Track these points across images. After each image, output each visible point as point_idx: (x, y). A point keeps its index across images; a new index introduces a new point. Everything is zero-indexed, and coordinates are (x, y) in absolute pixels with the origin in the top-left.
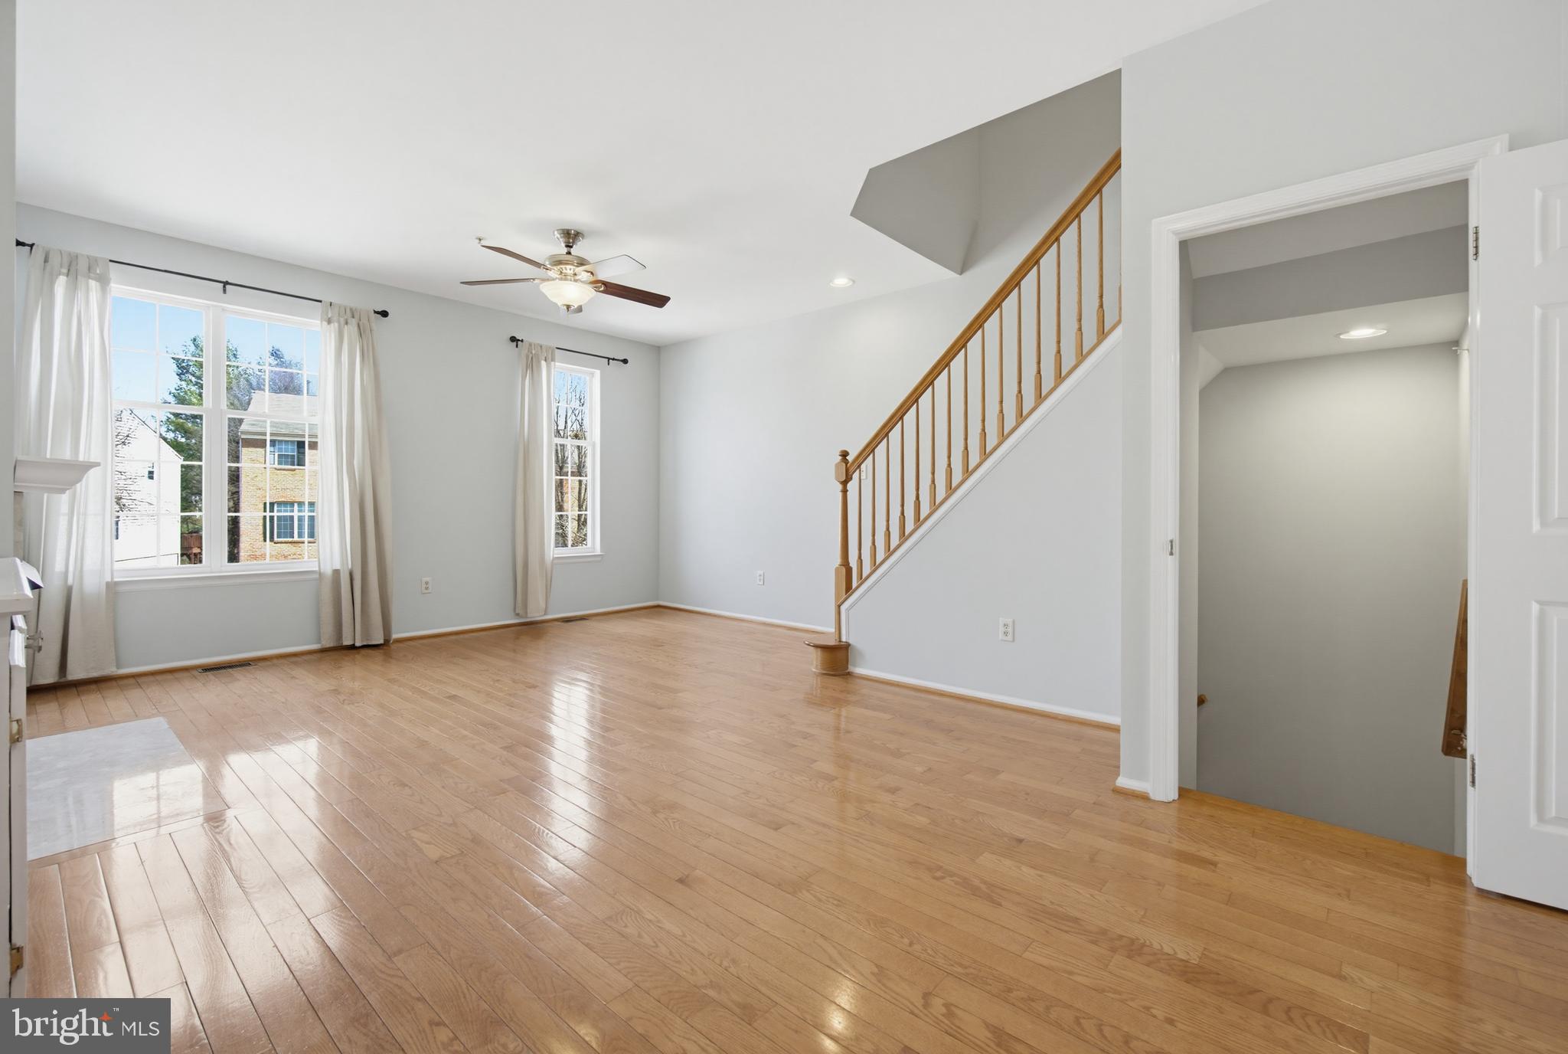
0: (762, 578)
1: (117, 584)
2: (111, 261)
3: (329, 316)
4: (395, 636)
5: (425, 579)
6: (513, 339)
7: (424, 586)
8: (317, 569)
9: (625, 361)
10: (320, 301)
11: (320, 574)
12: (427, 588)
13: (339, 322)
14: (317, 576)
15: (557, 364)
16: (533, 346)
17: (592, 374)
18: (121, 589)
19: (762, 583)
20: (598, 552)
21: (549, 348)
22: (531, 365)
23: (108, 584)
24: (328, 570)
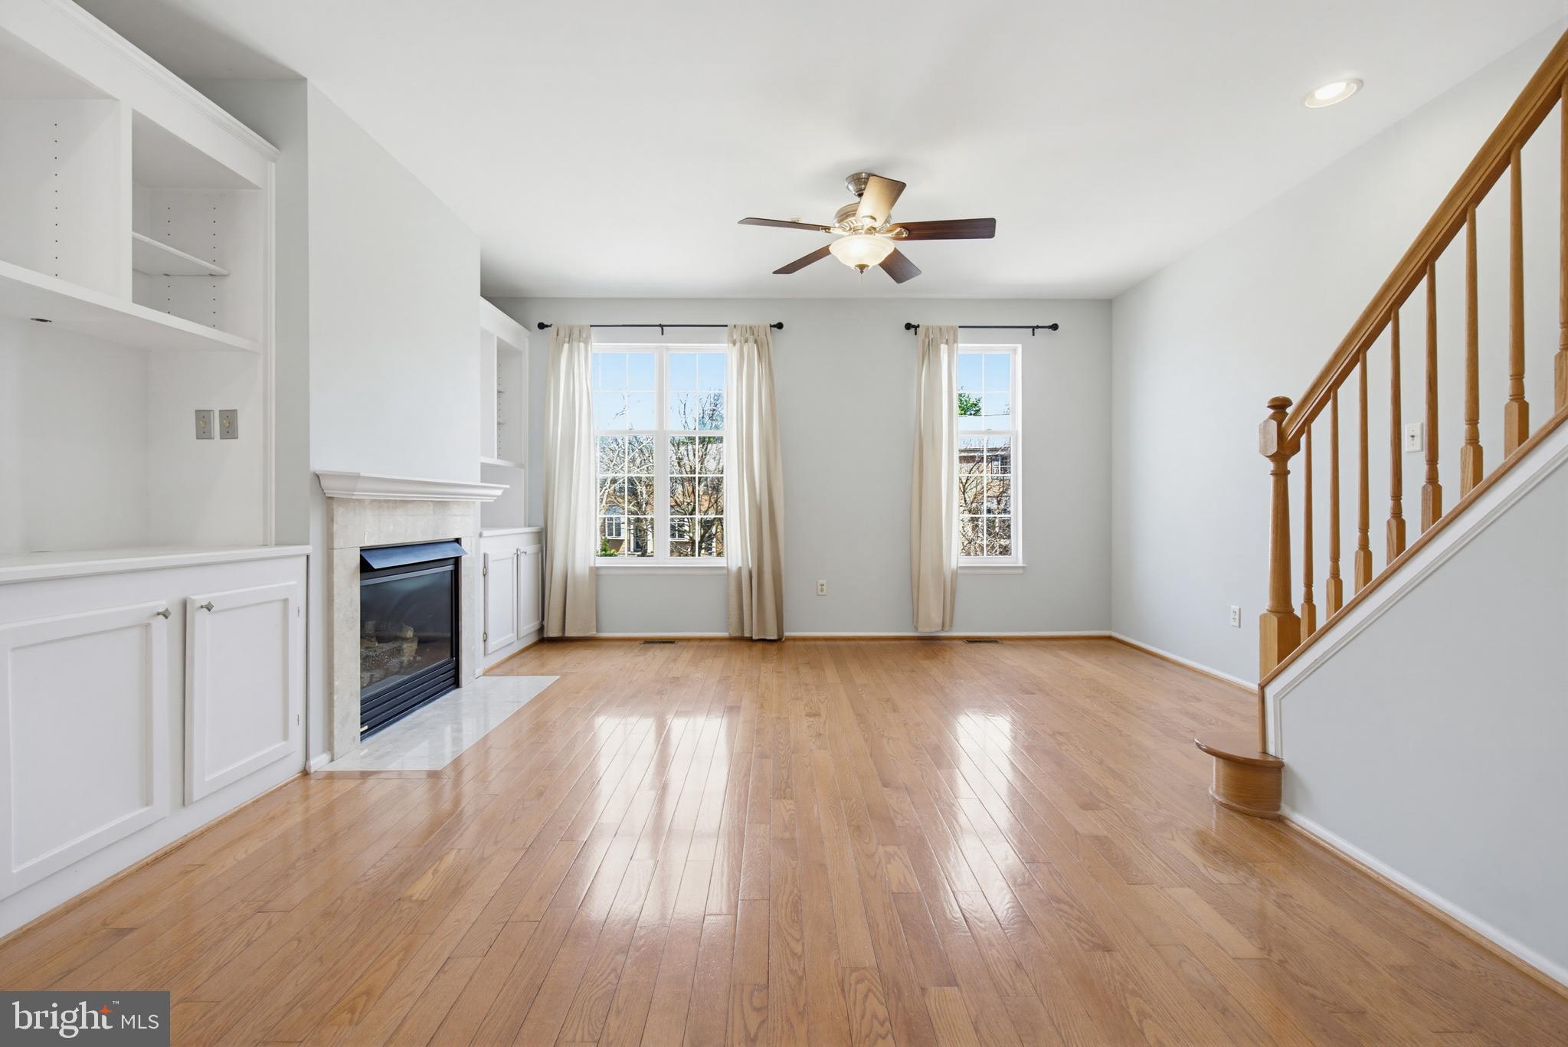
0: (1237, 617)
1: (598, 568)
2: (591, 326)
3: (734, 338)
4: (787, 634)
5: (821, 582)
6: (908, 326)
7: (820, 587)
8: (725, 565)
9: (1055, 327)
10: (726, 326)
11: (728, 570)
12: (822, 590)
13: (741, 342)
14: (725, 572)
15: (960, 345)
16: (930, 330)
17: (1015, 350)
18: (602, 572)
19: (1237, 624)
20: (1020, 564)
21: (949, 329)
22: (929, 350)
23: (591, 569)
24: (734, 567)
